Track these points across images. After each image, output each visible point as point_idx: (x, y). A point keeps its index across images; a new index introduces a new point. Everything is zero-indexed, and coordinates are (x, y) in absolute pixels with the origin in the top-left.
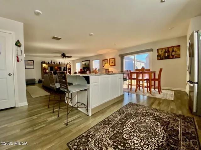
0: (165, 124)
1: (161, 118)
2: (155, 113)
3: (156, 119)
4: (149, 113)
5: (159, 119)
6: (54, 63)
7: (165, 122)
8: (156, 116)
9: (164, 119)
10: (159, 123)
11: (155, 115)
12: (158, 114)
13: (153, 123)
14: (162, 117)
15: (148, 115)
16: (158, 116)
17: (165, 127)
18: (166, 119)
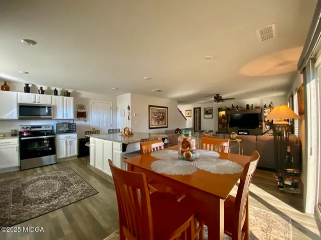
0: (28, 201)
1: (35, 204)
2: (48, 205)
3: (40, 199)
4: (53, 199)
5: (36, 201)
6: (237, 107)
7: (28, 203)
8: (43, 201)
9: (31, 205)
10: (34, 198)
11: (45, 202)
12: (43, 206)
13: (40, 195)
14: (35, 206)
15: (52, 198)
16: (40, 203)
17: (26, 199)
18: (28, 207)
